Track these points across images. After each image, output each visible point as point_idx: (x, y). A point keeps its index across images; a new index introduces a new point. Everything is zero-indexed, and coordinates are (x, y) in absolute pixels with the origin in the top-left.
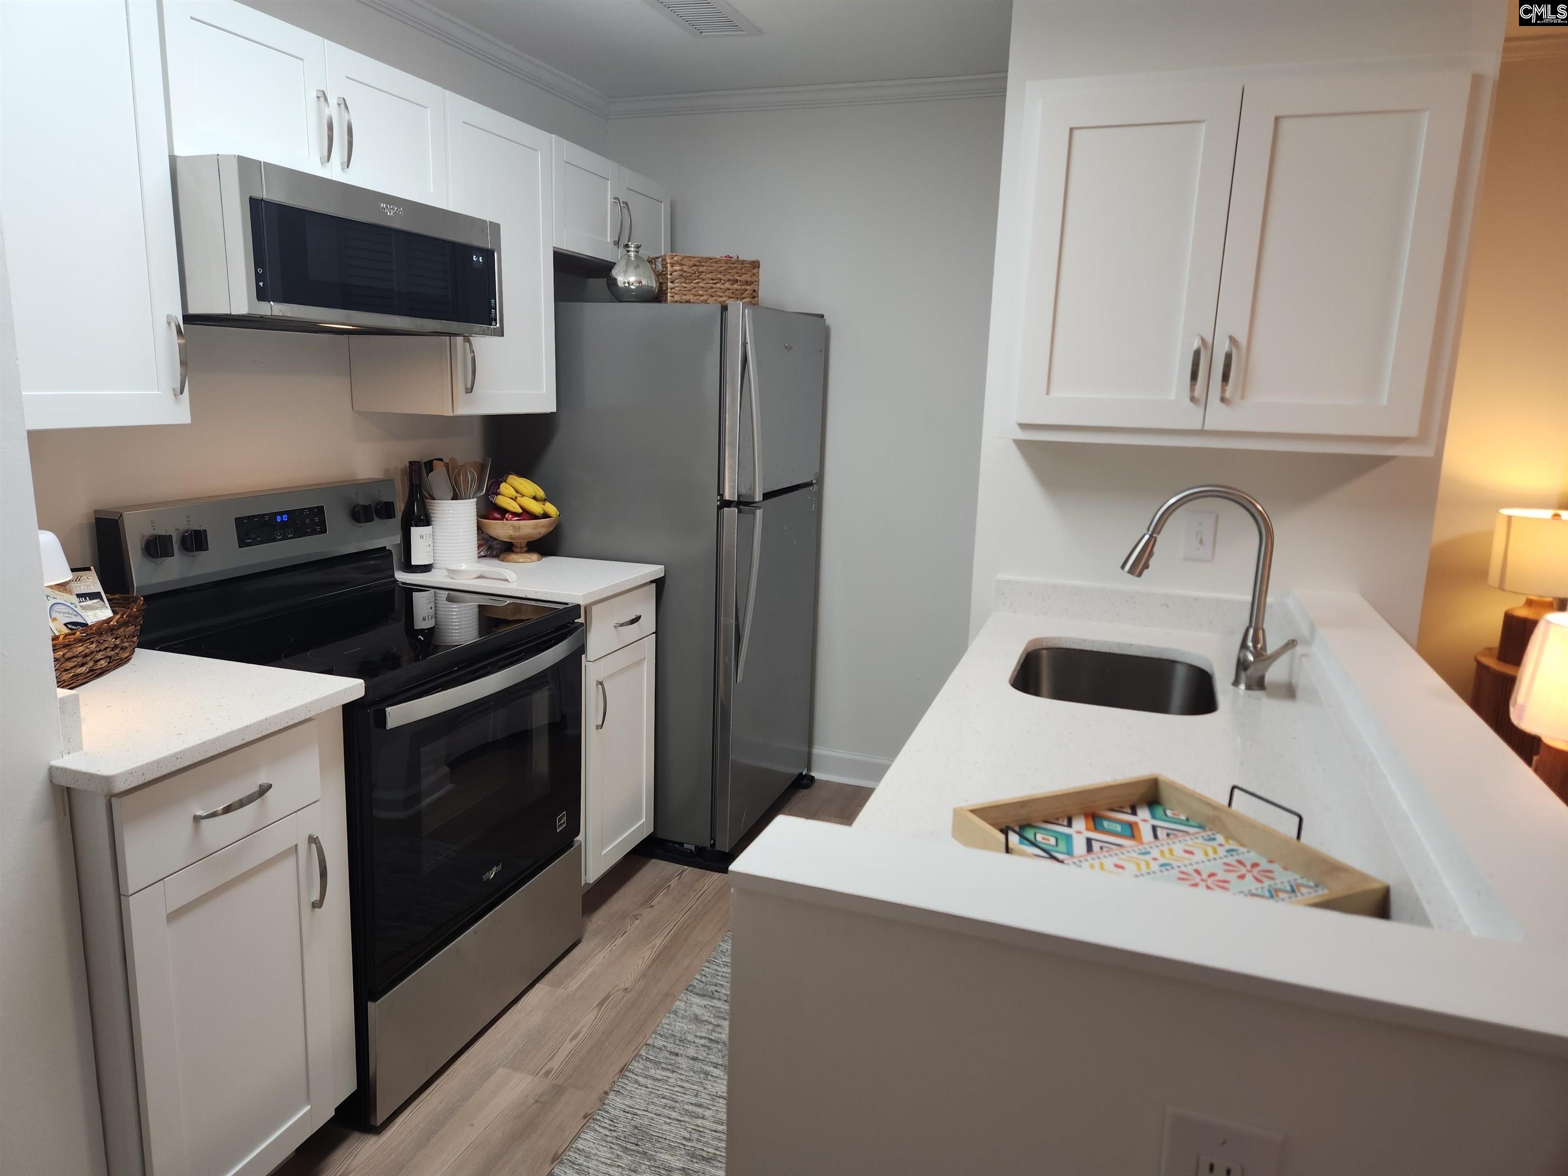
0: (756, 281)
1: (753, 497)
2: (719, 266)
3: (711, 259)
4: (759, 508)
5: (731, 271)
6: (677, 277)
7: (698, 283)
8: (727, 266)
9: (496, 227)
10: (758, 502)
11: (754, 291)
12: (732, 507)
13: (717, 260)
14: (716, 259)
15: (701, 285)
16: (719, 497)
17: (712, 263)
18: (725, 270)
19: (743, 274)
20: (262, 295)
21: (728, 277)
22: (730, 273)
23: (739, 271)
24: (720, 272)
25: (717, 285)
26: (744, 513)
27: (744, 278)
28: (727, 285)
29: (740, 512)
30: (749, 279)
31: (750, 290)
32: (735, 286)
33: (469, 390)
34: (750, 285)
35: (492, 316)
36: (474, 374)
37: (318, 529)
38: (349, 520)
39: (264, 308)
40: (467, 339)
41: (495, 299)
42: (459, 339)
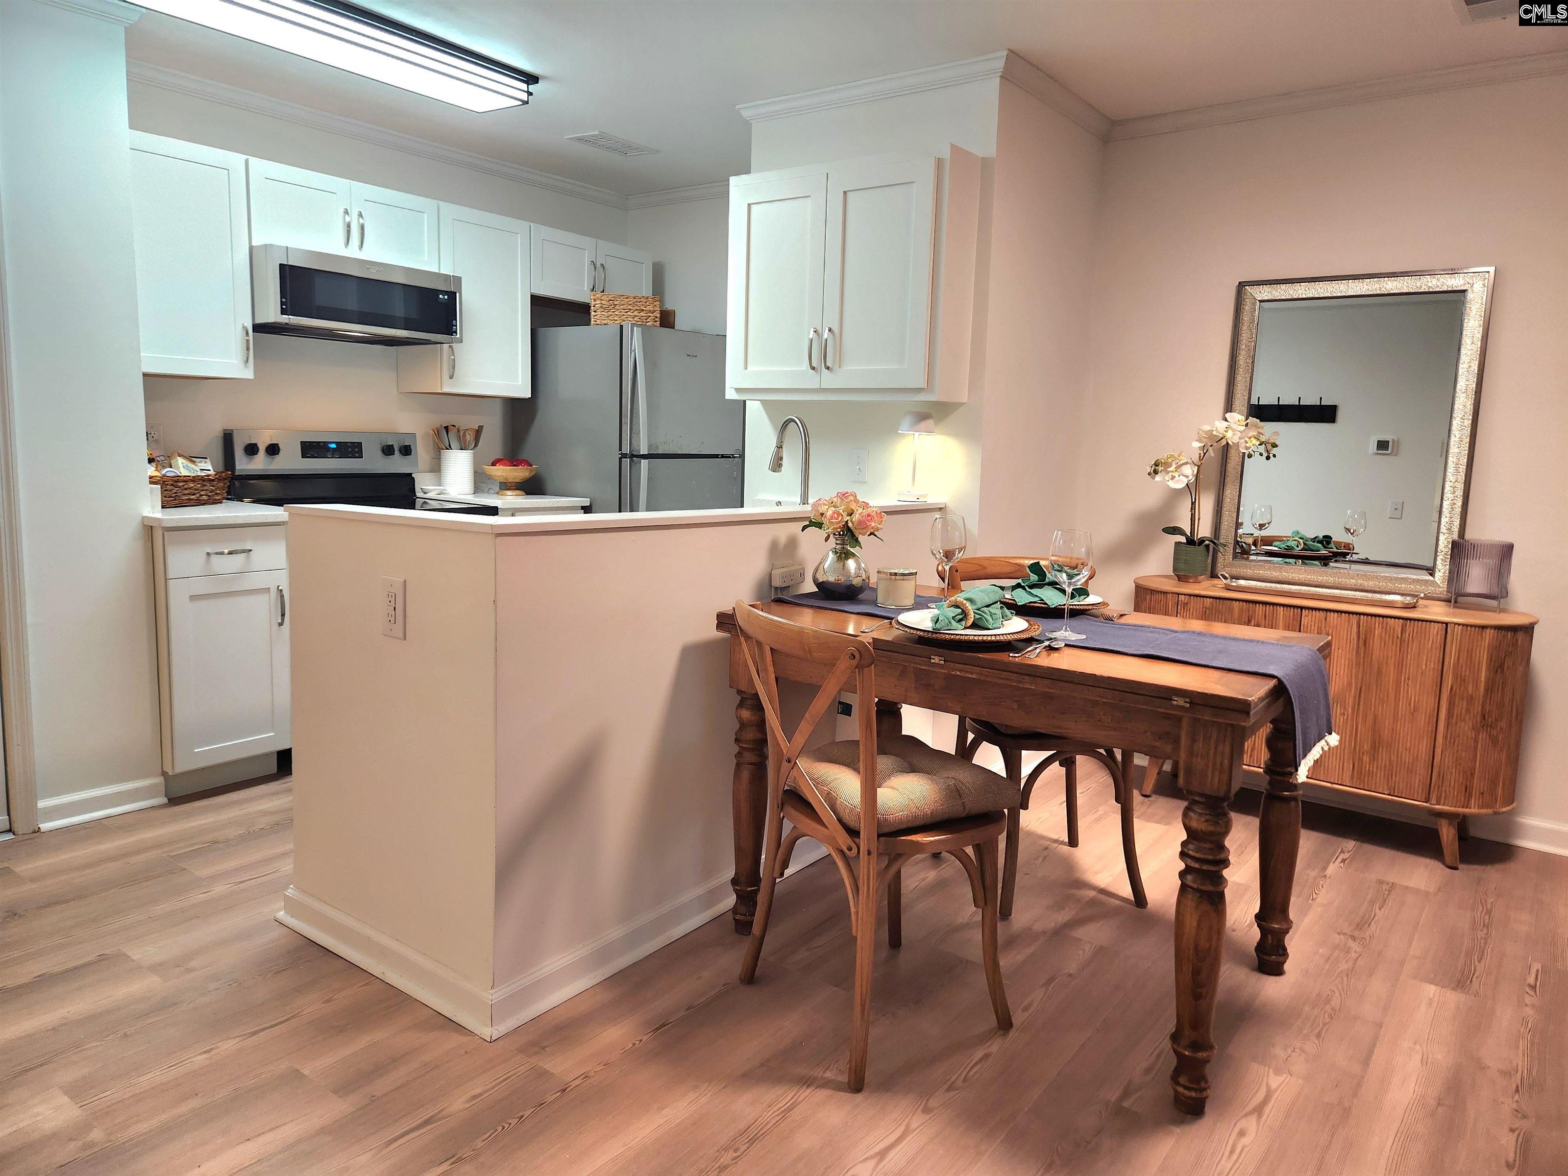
2: (629, 300)
3: (623, 296)
6: (597, 308)
7: (614, 312)
8: (635, 300)
9: (458, 280)
12: (627, 458)
13: (628, 296)
15: (616, 313)
16: (620, 452)
17: (623, 298)
18: (634, 303)
19: (647, 306)
20: (283, 312)
21: (636, 307)
22: (637, 305)
23: (644, 304)
24: (630, 305)
25: (628, 313)
26: (634, 462)
27: (648, 308)
28: (636, 313)
30: (652, 309)
31: (653, 317)
32: (641, 314)
33: (451, 377)
34: (652, 313)
35: (453, 330)
36: (454, 368)
37: (357, 455)
38: (380, 453)
39: (285, 319)
40: (451, 347)
41: (456, 320)
42: (446, 346)
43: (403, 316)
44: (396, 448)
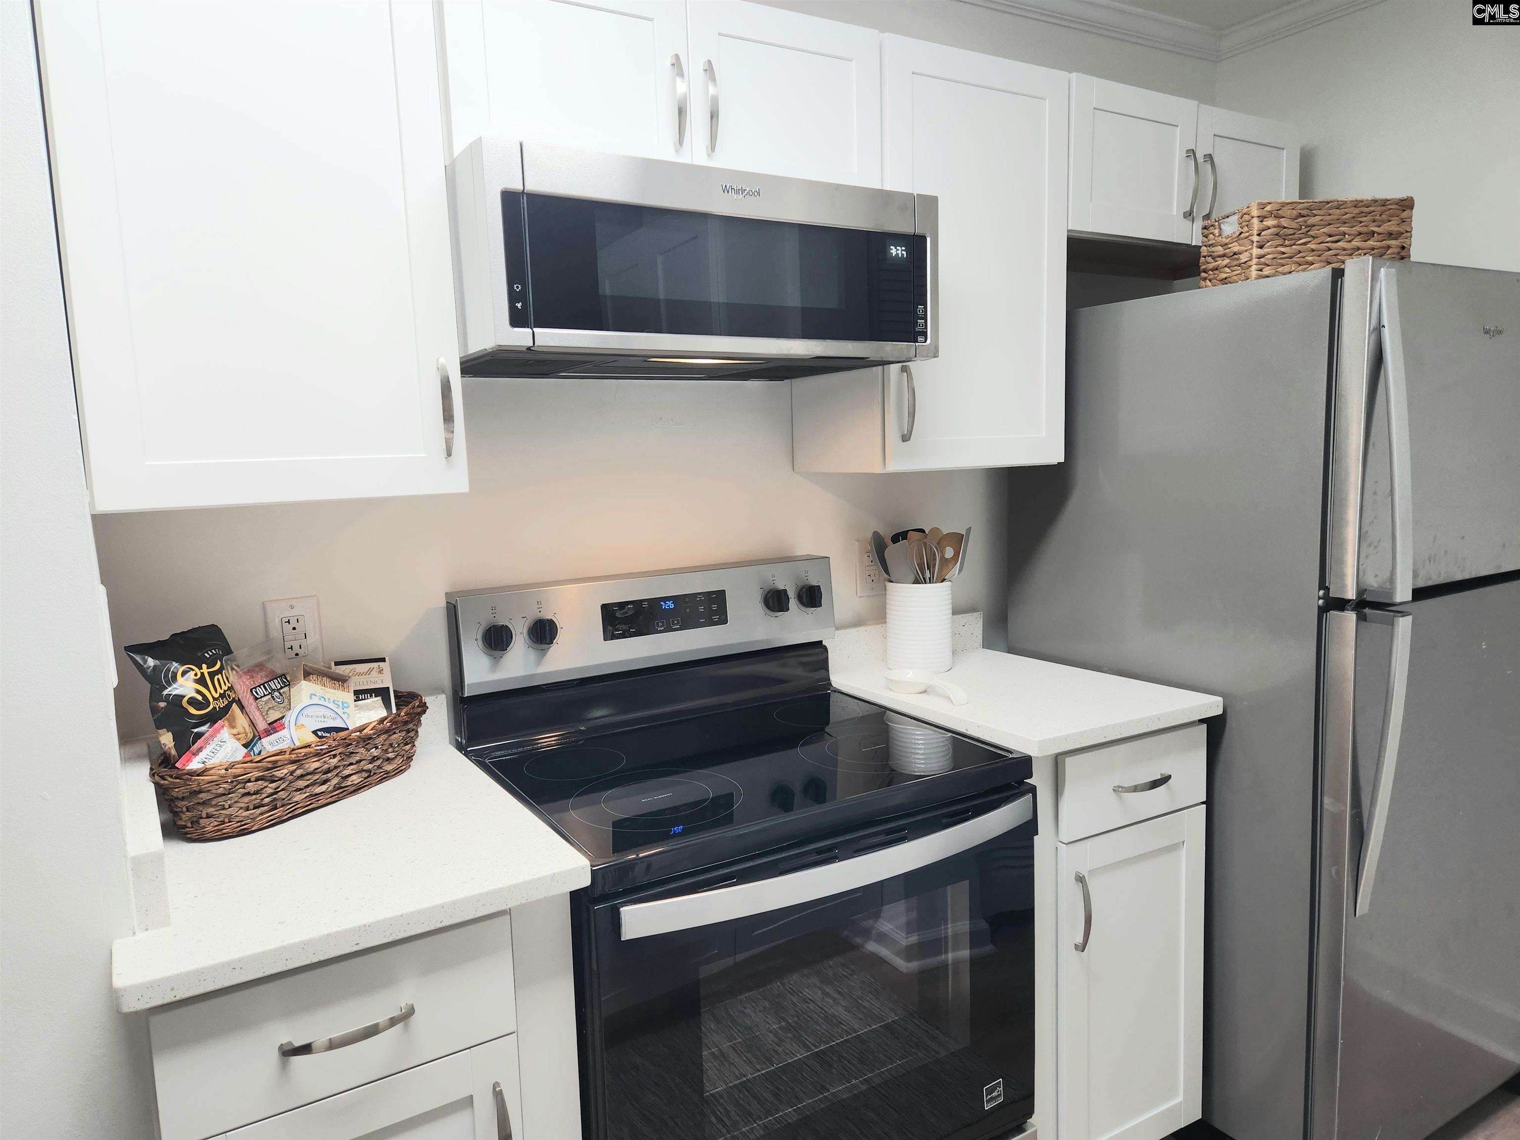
0: (1407, 232)
1: (1391, 593)
2: (1343, 213)
3: (1328, 203)
4: (1403, 614)
5: (1364, 219)
6: (1268, 238)
7: (1305, 244)
8: (1357, 211)
9: (930, 203)
10: (1401, 604)
11: (1403, 248)
12: (1348, 610)
13: (1341, 203)
14: (1338, 201)
15: (1312, 246)
16: (1321, 593)
17: (1330, 209)
18: (1353, 217)
19: (1383, 222)
20: (517, 319)
21: (1358, 228)
22: (1361, 222)
23: (1378, 217)
24: (1345, 223)
25: (1339, 244)
26: (1369, 622)
27: (1386, 227)
28: (1356, 242)
29: (1361, 618)
30: (1395, 229)
31: (1397, 247)
32: (1371, 243)
33: (905, 438)
34: (1396, 239)
35: (918, 329)
36: (912, 414)
37: (716, 618)
38: (760, 608)
39: (521, 337)
40: (904, 369)
41: (925, 305)
42: (894, 369)
43: (800, 306)
44: (792, 594)
